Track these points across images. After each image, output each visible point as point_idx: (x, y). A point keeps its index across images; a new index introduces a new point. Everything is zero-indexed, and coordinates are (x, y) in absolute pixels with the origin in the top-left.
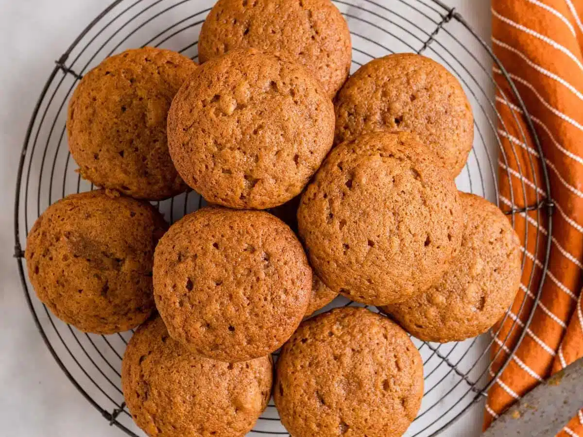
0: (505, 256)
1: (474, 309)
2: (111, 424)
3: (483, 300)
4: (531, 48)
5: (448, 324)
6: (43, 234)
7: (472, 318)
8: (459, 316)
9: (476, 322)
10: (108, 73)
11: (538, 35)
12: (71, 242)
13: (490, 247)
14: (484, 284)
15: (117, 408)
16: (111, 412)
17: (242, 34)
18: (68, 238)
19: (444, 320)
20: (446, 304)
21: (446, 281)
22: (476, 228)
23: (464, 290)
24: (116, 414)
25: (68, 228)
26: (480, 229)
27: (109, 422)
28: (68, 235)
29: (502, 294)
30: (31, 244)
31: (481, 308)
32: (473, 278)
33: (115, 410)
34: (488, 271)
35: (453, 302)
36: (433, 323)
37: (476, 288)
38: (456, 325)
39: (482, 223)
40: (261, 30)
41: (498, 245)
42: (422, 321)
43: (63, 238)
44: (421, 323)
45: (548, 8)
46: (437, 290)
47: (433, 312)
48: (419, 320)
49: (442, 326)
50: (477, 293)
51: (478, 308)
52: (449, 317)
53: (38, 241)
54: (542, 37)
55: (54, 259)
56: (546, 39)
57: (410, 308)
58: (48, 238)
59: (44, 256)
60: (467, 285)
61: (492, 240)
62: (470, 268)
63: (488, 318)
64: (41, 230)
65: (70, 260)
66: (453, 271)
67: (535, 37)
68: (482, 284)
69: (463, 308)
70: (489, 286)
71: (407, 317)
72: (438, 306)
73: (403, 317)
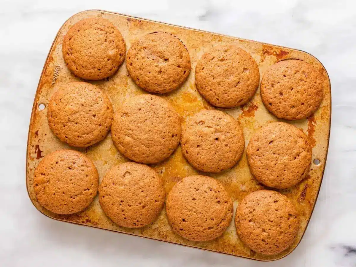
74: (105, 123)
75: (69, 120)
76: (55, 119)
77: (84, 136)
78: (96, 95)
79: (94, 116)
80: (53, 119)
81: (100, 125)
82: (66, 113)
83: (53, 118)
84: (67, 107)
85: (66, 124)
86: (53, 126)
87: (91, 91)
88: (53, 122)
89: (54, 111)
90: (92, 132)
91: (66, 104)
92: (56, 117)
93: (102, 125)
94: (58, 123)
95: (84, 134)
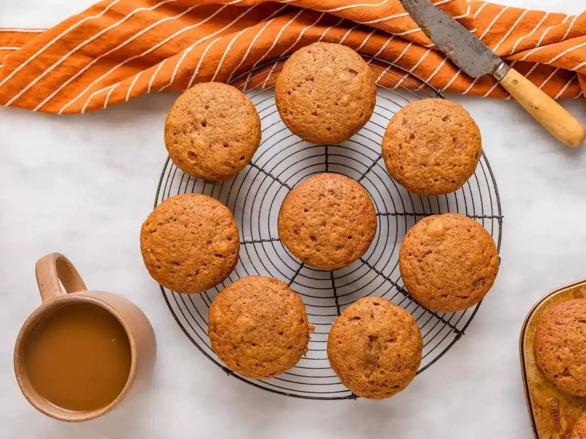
0: (326, 52)
1: (356, 78)
2: (464, 334)
3: (351, 71)
4: (230, 65)
5: (363, 96)
6: (373, 392)
7: (361, 80)
8: (358, 88)
9: (365, 78)
10: (238, 365)
11: (222, 60)
12: (371, 373)
13: (317, 61)
14: (341, 68)
15: (453, 330)
16: (456, 334)
17: (179, 267)
18: (369, 376)
19: (359, 98)
20: (349, 95)
21: (334, 93)
22: (304, 68)
23: (342, 82)
24: (457, 331)
25: (364, 378)
26: (305, 65)
27: (463, 336)
28: (367, 376)
29: (349, 58)
30: (382, 397)
31: (356, 73)
32: (335, 75)
33: (455, 332)
34: (333, 64)
35: (349, 90)
36: (361, 106)
37: (342, 74)
38: (364, 91)
39: (301, 63)
40: (174, 255)
41: (317, 55)
42: (358, 112)
43: (371, 379)
44: (359, 114)
45: (204, 54)
46: (340, 99)
47: (353, 105)
48: (357, 115)
49: (363, 100)
50: (346, 74)
51: (356, 75)
52: (358, 94)
53: (379, 393)
54: (223, 58)
55: (385, 379)
56: (224, 56)
57: (349, 119)
58: (374, 388)
59: (386, 386)
60: (339, 79)
61: (314, 59)
62: (329, 76)
63: (363, 70)
64: (371, 394)
65: (383, 369)
66: (329, 86)
67: (223, 63)
68: (340, 70)
69: (354, 84)
70: (343, 66)
71: (355, 122)
72: (350, 101)
73: (354, 124)
74: (298, 344)
75: (242, 341)
76: (220, 336)
77: (265, 364)
78: (284, 300)
79: (281, 334)
80: (218, 336)
81: (290, 348)
82: (238, 329)
83: (217, 334)
84: (240, 319)
85: (238, 345)
86: (218, 347)
87: (276, 293)
88: (217, 340)
89: (219, 323)
90: (278, 358)
91: (238, 314)
92: (223, 334)
93: (293, 347)
94: (225, 343)
95: (266, 361)
